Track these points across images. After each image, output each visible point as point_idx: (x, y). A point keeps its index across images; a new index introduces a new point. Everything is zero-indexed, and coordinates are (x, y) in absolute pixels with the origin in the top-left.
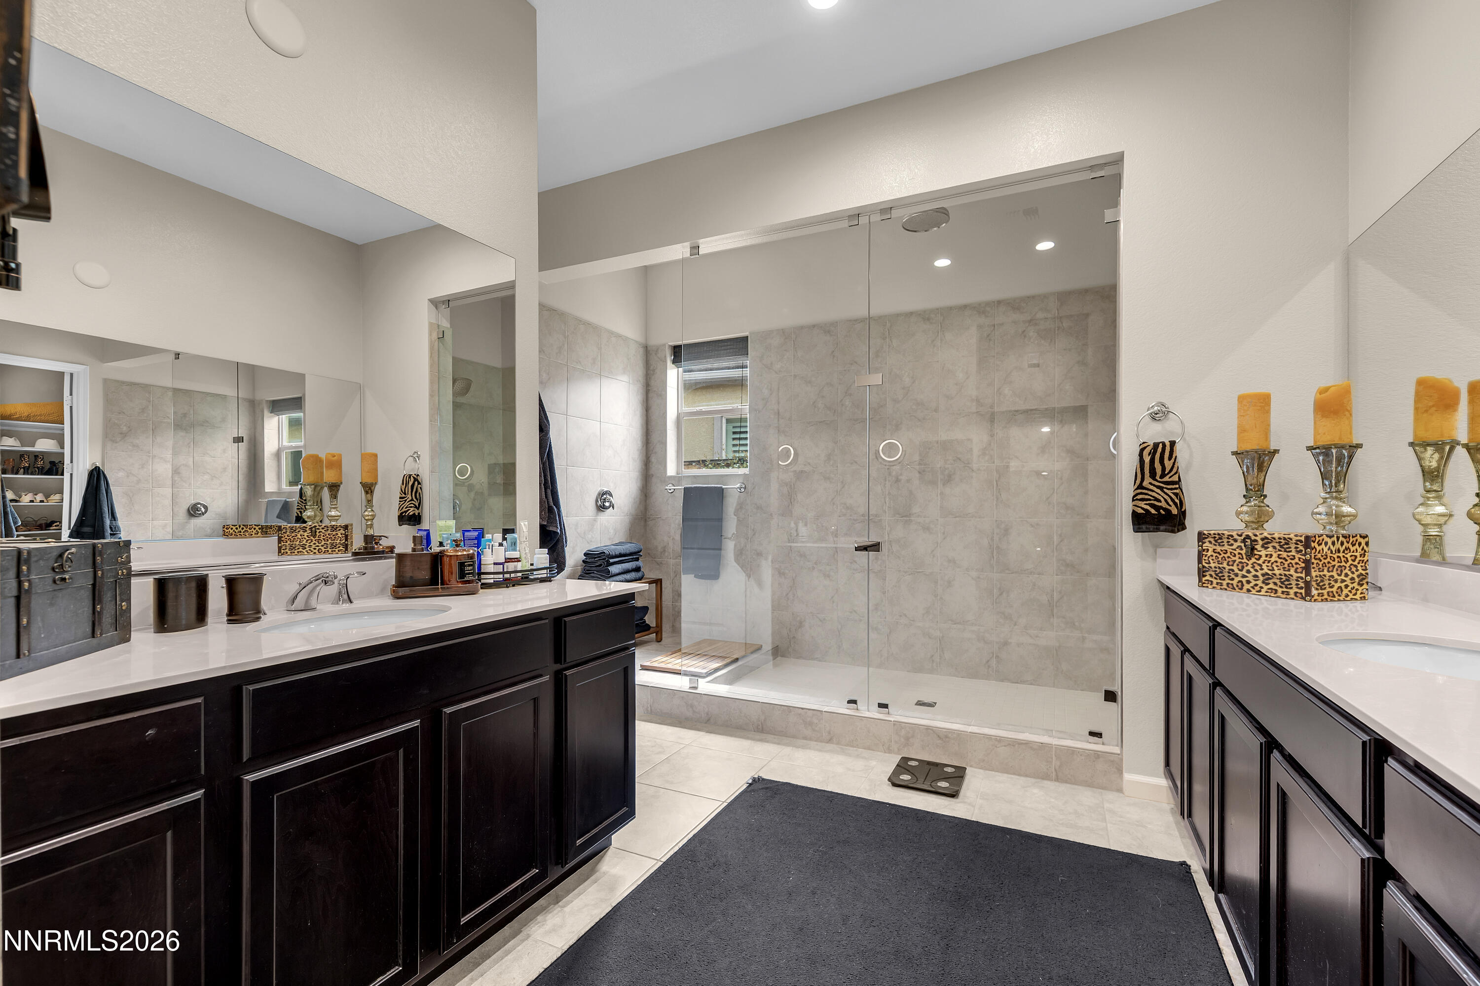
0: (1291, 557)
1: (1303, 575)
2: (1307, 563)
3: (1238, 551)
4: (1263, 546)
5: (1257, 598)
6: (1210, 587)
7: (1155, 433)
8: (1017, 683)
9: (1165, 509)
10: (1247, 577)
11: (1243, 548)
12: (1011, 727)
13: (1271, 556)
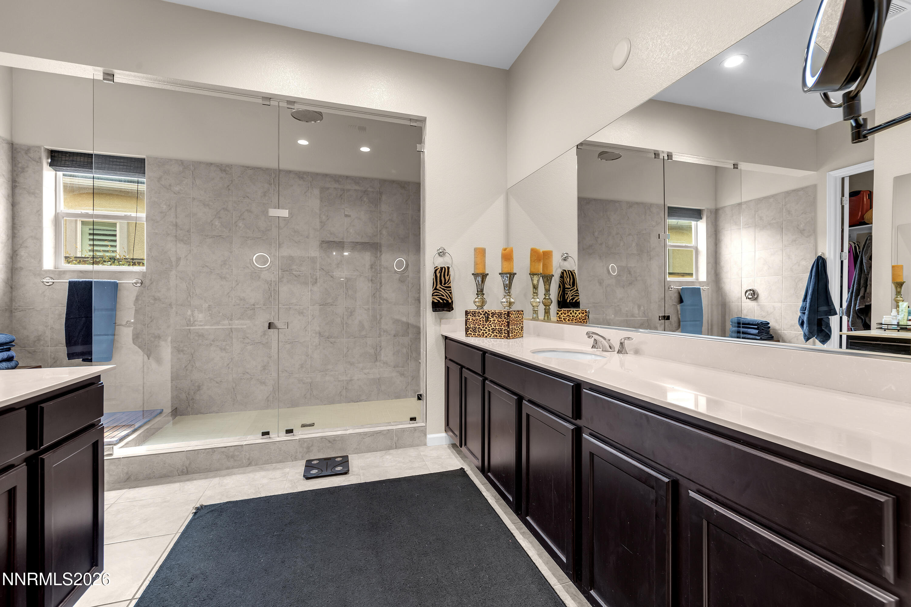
0: (502, 321)
1: (507, 328)
2: (508, 323)
3: (482, 319)
4: (492, 317)
5: (489, 340)
6: (471, 336)
7: (440, 262)
8: (358, 402)
9: (446, 300)
10: (486, 330)
11: (484, 317)
12: (369, 426)
13: (495, 320)
